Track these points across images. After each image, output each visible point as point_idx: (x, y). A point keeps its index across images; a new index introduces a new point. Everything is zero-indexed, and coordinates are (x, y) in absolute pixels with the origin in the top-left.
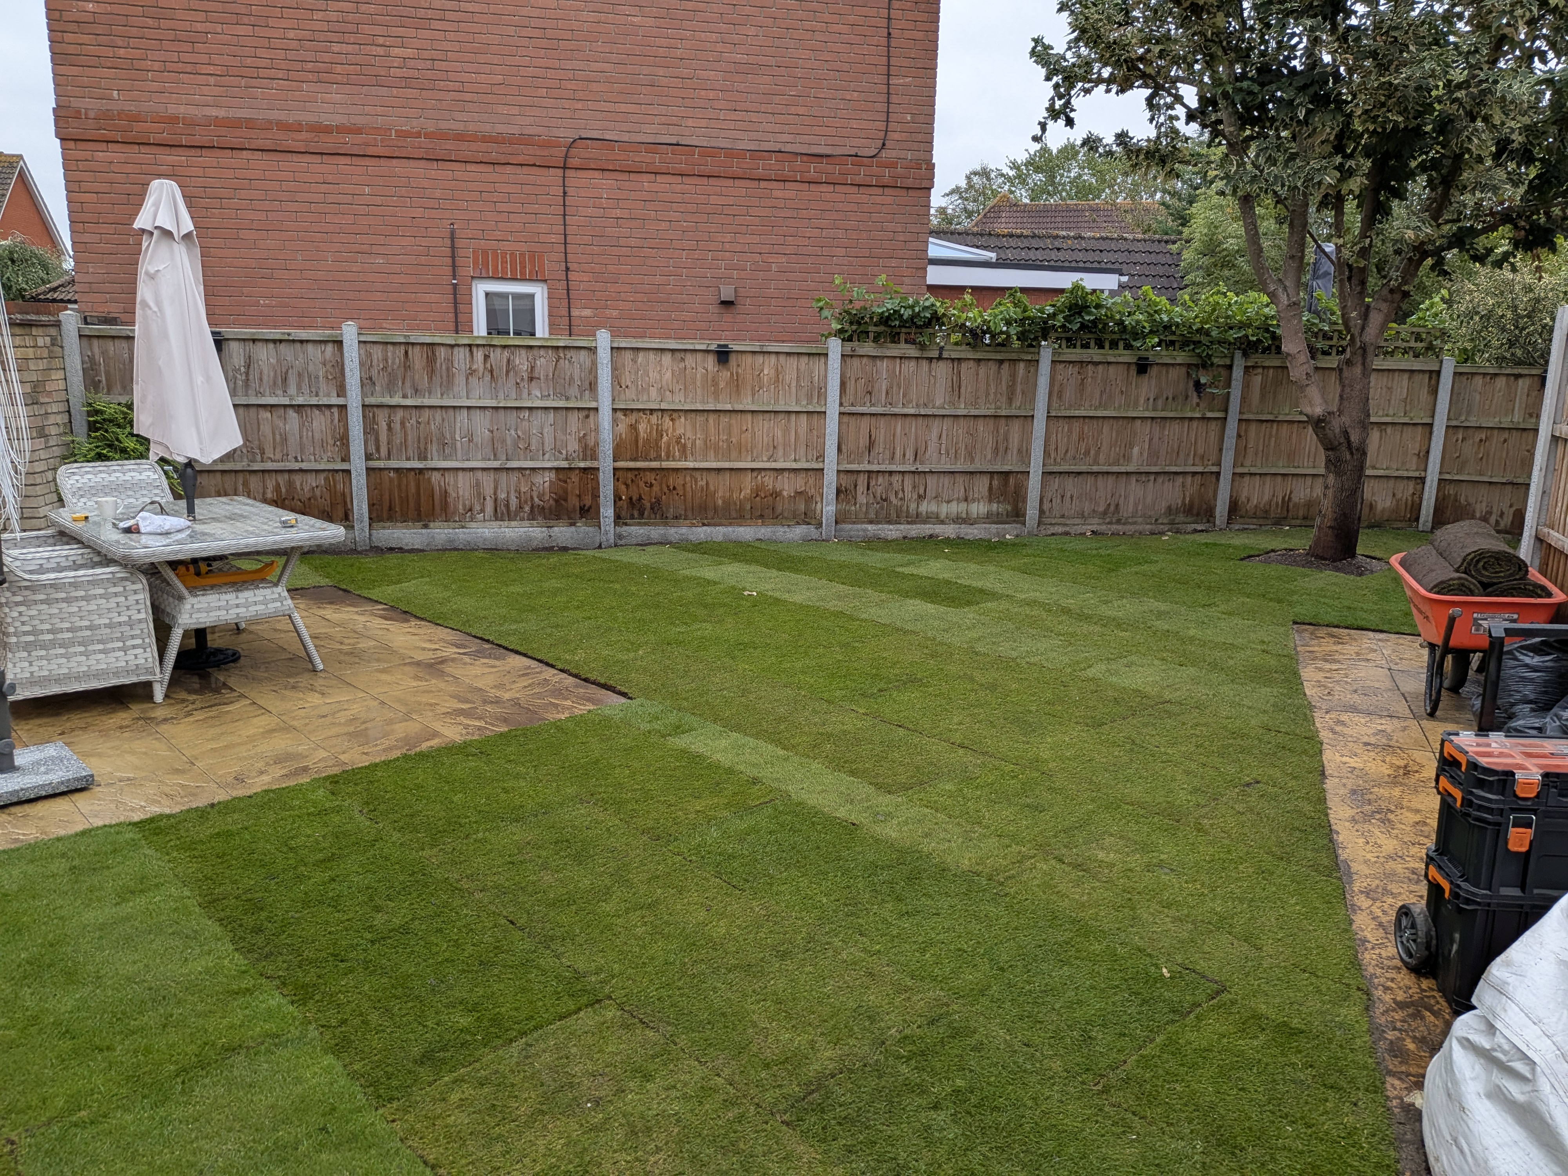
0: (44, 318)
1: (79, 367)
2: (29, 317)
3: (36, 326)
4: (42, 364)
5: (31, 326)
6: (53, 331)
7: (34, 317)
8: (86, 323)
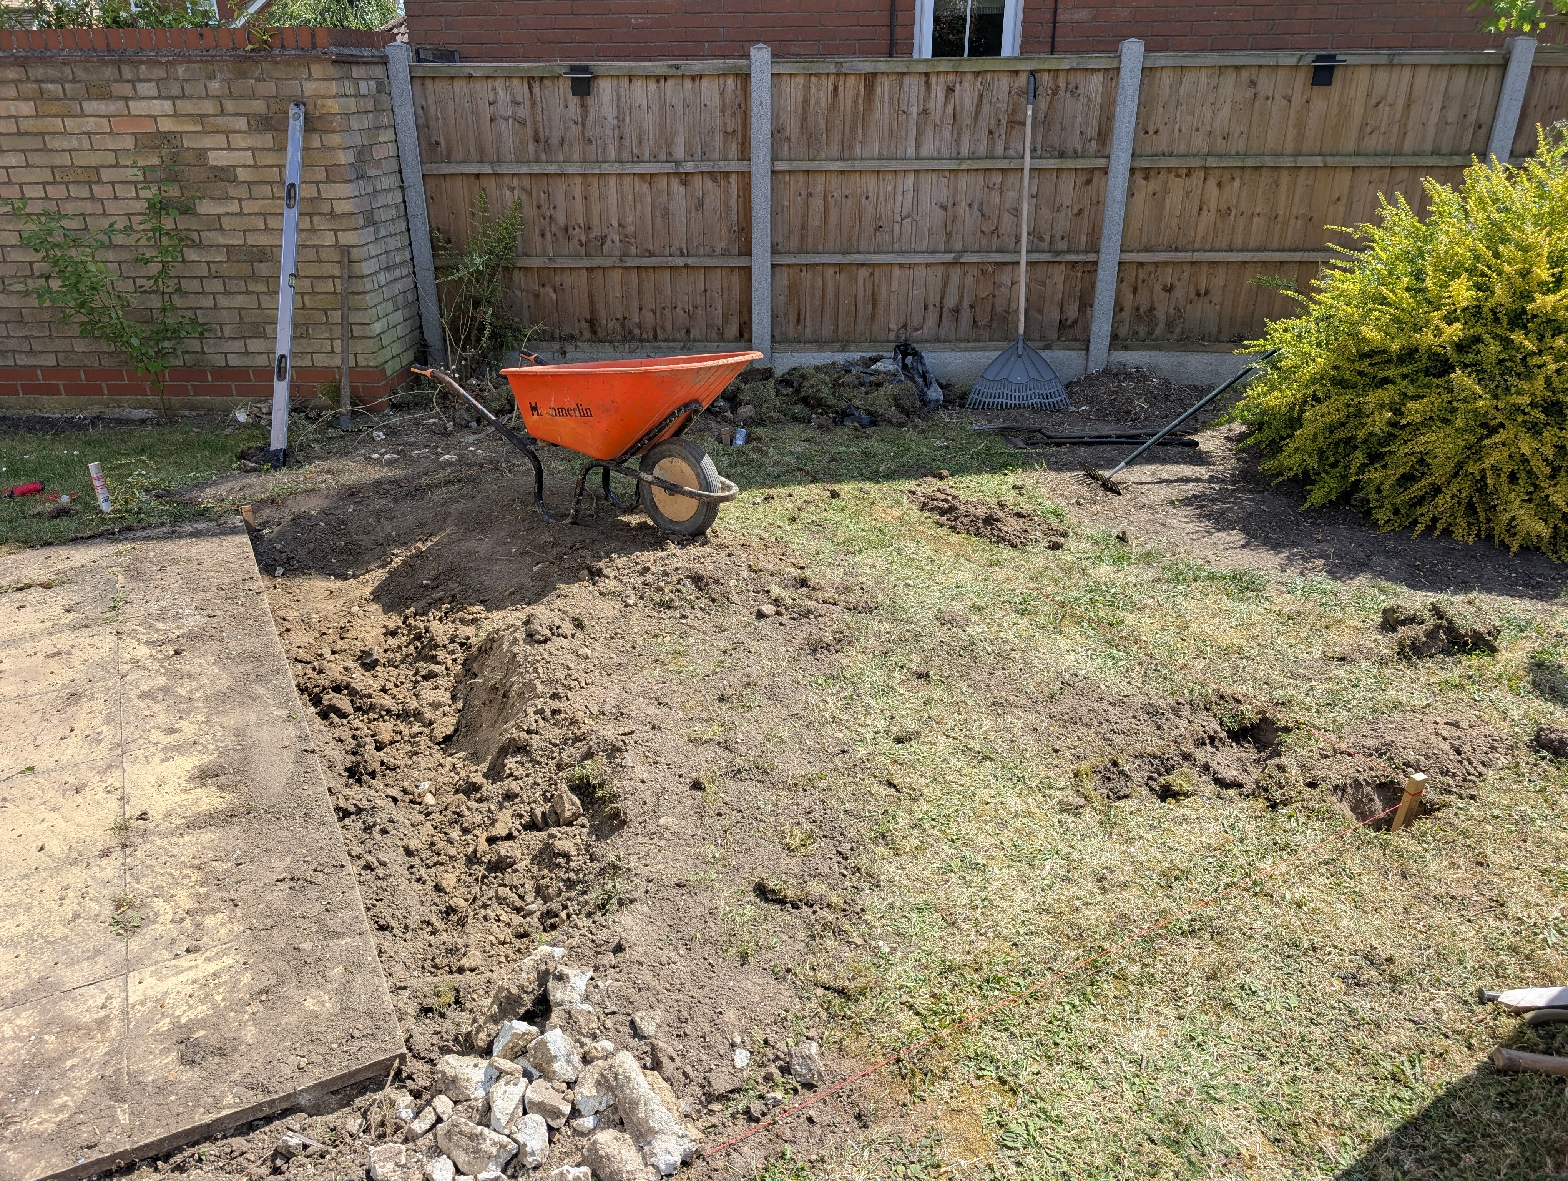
0: (367, 52)
1: (412, 123)
2: (347, 51)
3: (358, 63)
4: (367, 122)
5: (351, 63)
6: (378, 71)
7: (354, 51)
8: (419, 60)
